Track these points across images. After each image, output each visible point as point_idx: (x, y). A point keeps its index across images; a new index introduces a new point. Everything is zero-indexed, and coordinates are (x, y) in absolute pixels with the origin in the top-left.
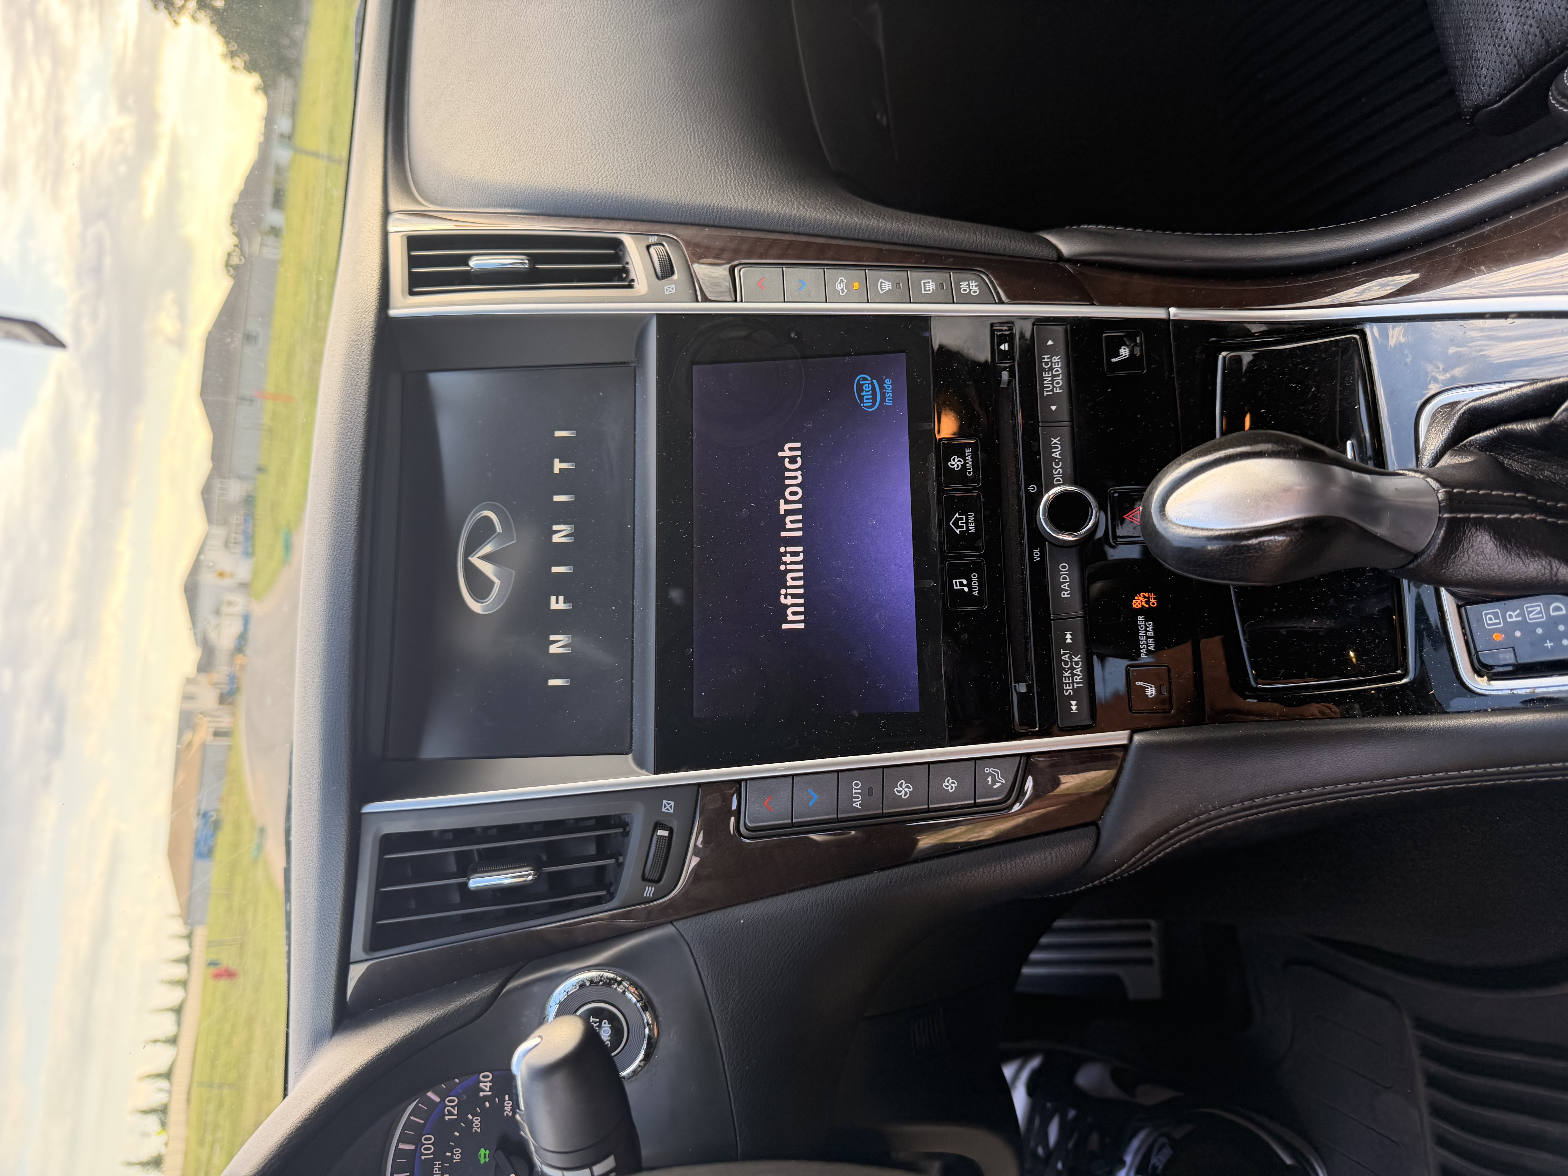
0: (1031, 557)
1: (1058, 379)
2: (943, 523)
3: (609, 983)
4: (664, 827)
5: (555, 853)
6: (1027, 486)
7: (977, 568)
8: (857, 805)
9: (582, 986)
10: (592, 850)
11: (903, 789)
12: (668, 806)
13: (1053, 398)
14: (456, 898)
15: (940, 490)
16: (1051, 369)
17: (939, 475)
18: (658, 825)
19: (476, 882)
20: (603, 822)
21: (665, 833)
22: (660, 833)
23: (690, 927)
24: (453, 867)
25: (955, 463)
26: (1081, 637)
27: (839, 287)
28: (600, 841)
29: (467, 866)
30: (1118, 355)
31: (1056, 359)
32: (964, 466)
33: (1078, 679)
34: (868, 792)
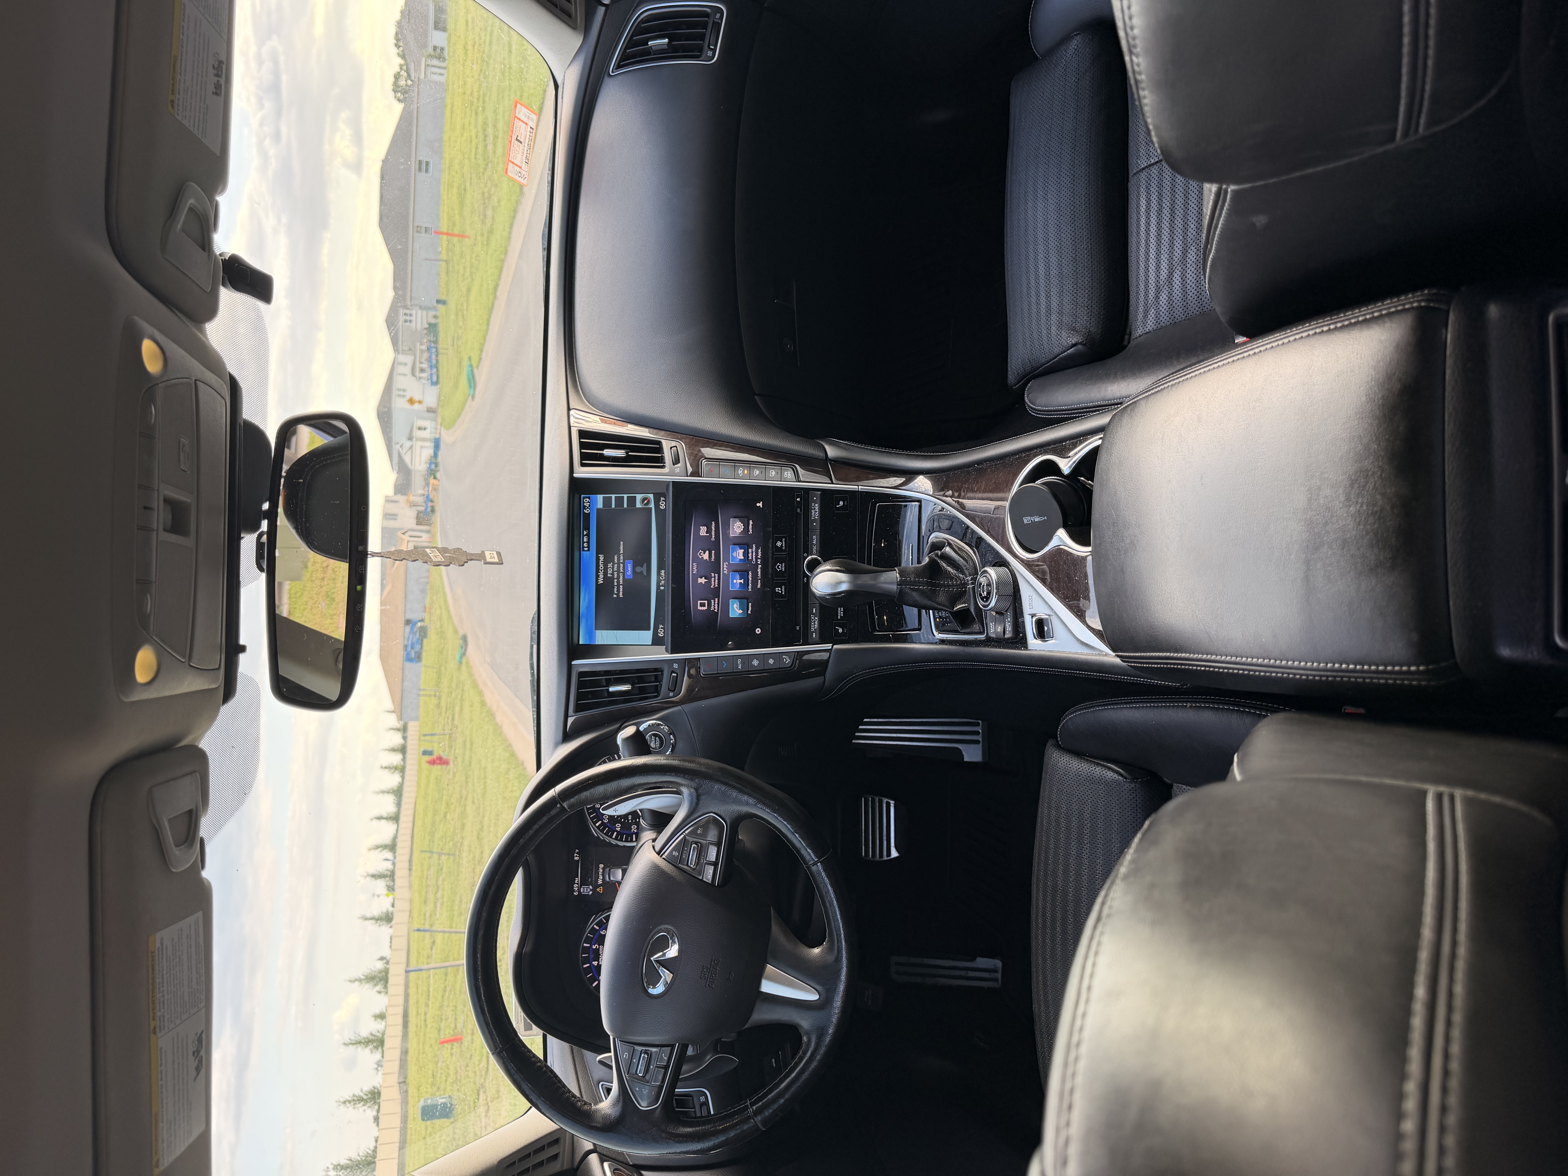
0: (804, 581)
1: (817, 513)
2: (773, 567)
3: (659, 724)
4: (675, 673)
5: (641, 680)
6: (803, 554)
7: (784, 584)
8: (740, 667)
9: (649, 726)
10: (653, 680)
11: (755, 663)
12: (676, 666)
13: (815, 520)
14: (606, 694)
15: (773, 553)
16: (815, 509)
17: (773, 548)
18: (673, 672)
19: (611, 689)
20: (656, 670)
21: (676, 675)
22: (673, 674)
23: (686, 707)
24: (604, 684)
25: (779, 544)
26: (818, 611)
27: (740, 472)
28: (656, 676)
29: (609, 683)
30: (839, 504)
31: (817, 505)
32: (782, 545)
33: (816, 626)
34: (743, 663)
